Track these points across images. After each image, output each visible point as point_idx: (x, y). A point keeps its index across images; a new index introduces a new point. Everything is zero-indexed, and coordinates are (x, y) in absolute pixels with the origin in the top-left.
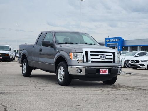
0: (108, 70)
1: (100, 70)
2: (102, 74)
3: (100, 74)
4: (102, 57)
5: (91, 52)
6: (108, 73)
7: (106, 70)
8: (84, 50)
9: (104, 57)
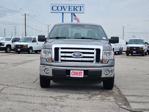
0: (83, 72)
1: (71, 71)
2: (73, 76)
3: (71, 76)
4: (76, 55)
5: (62, 48)
6: (82, 76)
7: (80, 71)
8: (54, 47)
9: (79, 55)
